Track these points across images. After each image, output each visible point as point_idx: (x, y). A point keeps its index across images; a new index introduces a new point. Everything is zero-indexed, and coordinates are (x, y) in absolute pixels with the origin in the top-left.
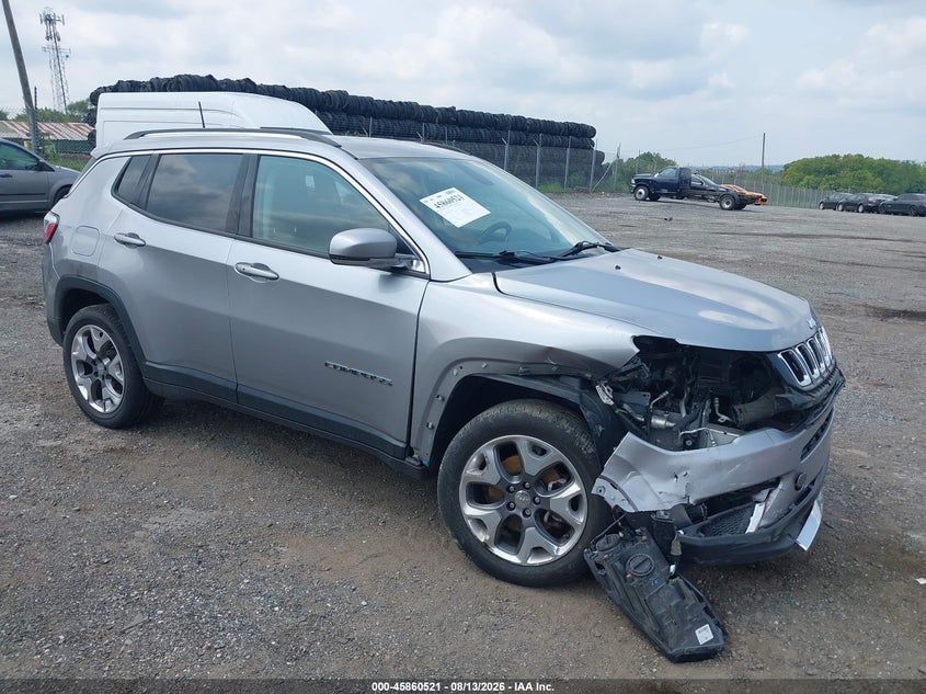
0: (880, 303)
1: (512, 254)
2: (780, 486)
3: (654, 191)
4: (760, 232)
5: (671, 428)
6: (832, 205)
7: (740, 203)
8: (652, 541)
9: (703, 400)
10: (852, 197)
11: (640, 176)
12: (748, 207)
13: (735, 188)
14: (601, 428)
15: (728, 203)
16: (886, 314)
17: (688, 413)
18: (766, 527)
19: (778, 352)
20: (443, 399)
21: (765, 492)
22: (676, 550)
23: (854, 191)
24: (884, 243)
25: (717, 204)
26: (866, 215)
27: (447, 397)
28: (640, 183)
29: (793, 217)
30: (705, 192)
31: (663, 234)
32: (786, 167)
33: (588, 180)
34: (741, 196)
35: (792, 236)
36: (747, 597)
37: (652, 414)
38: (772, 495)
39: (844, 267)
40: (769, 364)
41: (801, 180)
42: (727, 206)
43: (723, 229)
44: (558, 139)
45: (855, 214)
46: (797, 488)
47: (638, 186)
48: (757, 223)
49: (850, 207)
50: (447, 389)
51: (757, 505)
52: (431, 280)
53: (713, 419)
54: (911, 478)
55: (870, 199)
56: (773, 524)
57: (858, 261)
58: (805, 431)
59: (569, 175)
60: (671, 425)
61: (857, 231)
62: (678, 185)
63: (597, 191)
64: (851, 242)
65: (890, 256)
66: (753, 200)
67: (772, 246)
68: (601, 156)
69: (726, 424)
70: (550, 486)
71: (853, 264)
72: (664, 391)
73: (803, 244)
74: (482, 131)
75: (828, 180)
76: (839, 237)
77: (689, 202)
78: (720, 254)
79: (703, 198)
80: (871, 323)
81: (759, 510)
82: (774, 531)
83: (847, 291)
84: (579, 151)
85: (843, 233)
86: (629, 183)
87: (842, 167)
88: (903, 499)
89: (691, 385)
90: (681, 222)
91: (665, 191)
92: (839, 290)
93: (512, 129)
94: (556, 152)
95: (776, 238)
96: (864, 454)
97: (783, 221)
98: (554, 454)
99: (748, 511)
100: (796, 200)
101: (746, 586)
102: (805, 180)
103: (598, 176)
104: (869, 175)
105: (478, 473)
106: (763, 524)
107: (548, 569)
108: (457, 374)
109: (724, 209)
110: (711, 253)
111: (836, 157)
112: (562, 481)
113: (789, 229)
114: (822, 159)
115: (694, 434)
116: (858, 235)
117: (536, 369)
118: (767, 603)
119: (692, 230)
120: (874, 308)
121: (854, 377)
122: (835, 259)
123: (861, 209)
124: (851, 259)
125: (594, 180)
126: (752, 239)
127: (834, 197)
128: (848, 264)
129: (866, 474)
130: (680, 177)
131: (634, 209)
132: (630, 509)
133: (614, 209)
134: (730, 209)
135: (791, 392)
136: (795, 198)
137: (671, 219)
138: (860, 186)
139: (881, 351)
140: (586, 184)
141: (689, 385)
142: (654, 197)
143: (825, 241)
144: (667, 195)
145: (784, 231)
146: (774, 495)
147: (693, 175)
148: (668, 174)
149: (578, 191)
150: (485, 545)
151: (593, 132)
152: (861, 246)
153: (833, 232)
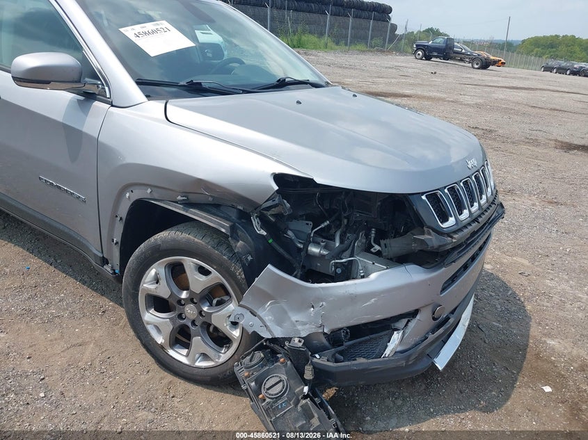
0: (567, 140)
1: (200, 84)
2: (418, 317)
3: (428, 53)
4: (495, 84)
5: (323, 256)
6: (548, 69)
7: (485, 65)
8: (289, 363)
9: (356, 232)
10: (563, 64)
11: (419, 42)
12: (491, 67)
13: (485, 54)
14: (250, 258)
15: (477, 64)
16: (569, 147)
17: (342, 242)
18: (402, 352)
19: (423, 194)
20: (121, 219)
21: (404, 321)
22: (309, 375)
23: (566, 60)
24: (579, 96)
25: (470, 65)
26: (571, 77)
27: (124, 217)
28: (419, 47)
29: (521, 76)
30: (463, 56)
31: (428, 83)
32: (523, 41)
33: (384, 44)
34: (487, 59)
35: (517, 88)
36: (389, 402)
37: (310, 242)
38: (410, 324)
39: (547, 112)
40: (411, 205)
41: (532, 51)
42: (476, 66)
43: (469, 81)
44: (366, 14)
45: (564, 76)
46: (434, 319)
47: (418, 49)
48: (495, 79)
49: (562, 70)
50: (123, 211)
51: (395, 332)
52: (112, 106)
53: (368, 249)
54: (559, 285)
55: (575, 66)
56: (410, 349)
57: (558, 107)
58: (444, 269)
59: (372, 39)
60: (325, 253)
61: (561, 87)
62: (445, 49)
63: (390, 51)
64: (557, 94)
65: (580, 105)
66: (495, 63)
67: (500, 94)
68: (394, 27)
69: (379, 254)
70: (215, 302)
71: (555, 110)
72: (326, 221)
73: (522, 94)
74: (312, 5)
75: (550, 52)
76: (549, 90)
77: (452, 62)
78: (461, 98)
79: (461, 60)
80: (557, 153)
81: (396, 337)
82: (409, 356)
83: (545, 128)
84: (379, 23)
85: (551, 88)
86: (412, 47)
87: (560, 44)
88: (548, 304)
89: (347, 218)
90: (442, 76)
91: (436, 54)
92: (539, 128)
93: (334, 5)
94: (363, 22)
95: (505, 89)
96: (526, 262)
97: (514, 78)
98: (215, 276)
99: (386, 338)
100: (527, 65)
101: (392, 389)
102: (535, 52)
103: (391, 41)
104: (577, 49)
105: (152, 287)
106: (399, 349)
107: (212, 372)
108: (130, 197)
109: (474, 68)
110: (456, 97)
111: (557, 36)
112: (226, 298)
113: (516, 83)
114: (548, 37)
115: (345, 262)
116: (562, 89)
117: (193, 198)
118: (405, 409)
119: (447, 81)
120: (562, 142)
121: (534, 195)
122: (543, 105)
123: (568, 72)
124: (552, 106)
125: (388, 43)
126: (487, 89)
127: (552, 63)
128: (551, 109)
129: (524, 280)
130: (447, 45)
131: (412, 64)
132: (267, 335)
133: (399, 64)
134: (478, 68)
135: (429, 234)
136: (526, 63)
137: (435, 73)
138: (571, 56)
139: (560, 175)
140: (383, 46)
141: (345, 217)
142: (428, 58)
143: (538, 93)
144: (436, 57)
145: (511, 85)
146: (412, 324)
147: (456, 44)
148: (440, 41)
149: (378, 51)
150: (162, 347)
151: (389, 10)
152: (564, 98)
153: (545, 87)
